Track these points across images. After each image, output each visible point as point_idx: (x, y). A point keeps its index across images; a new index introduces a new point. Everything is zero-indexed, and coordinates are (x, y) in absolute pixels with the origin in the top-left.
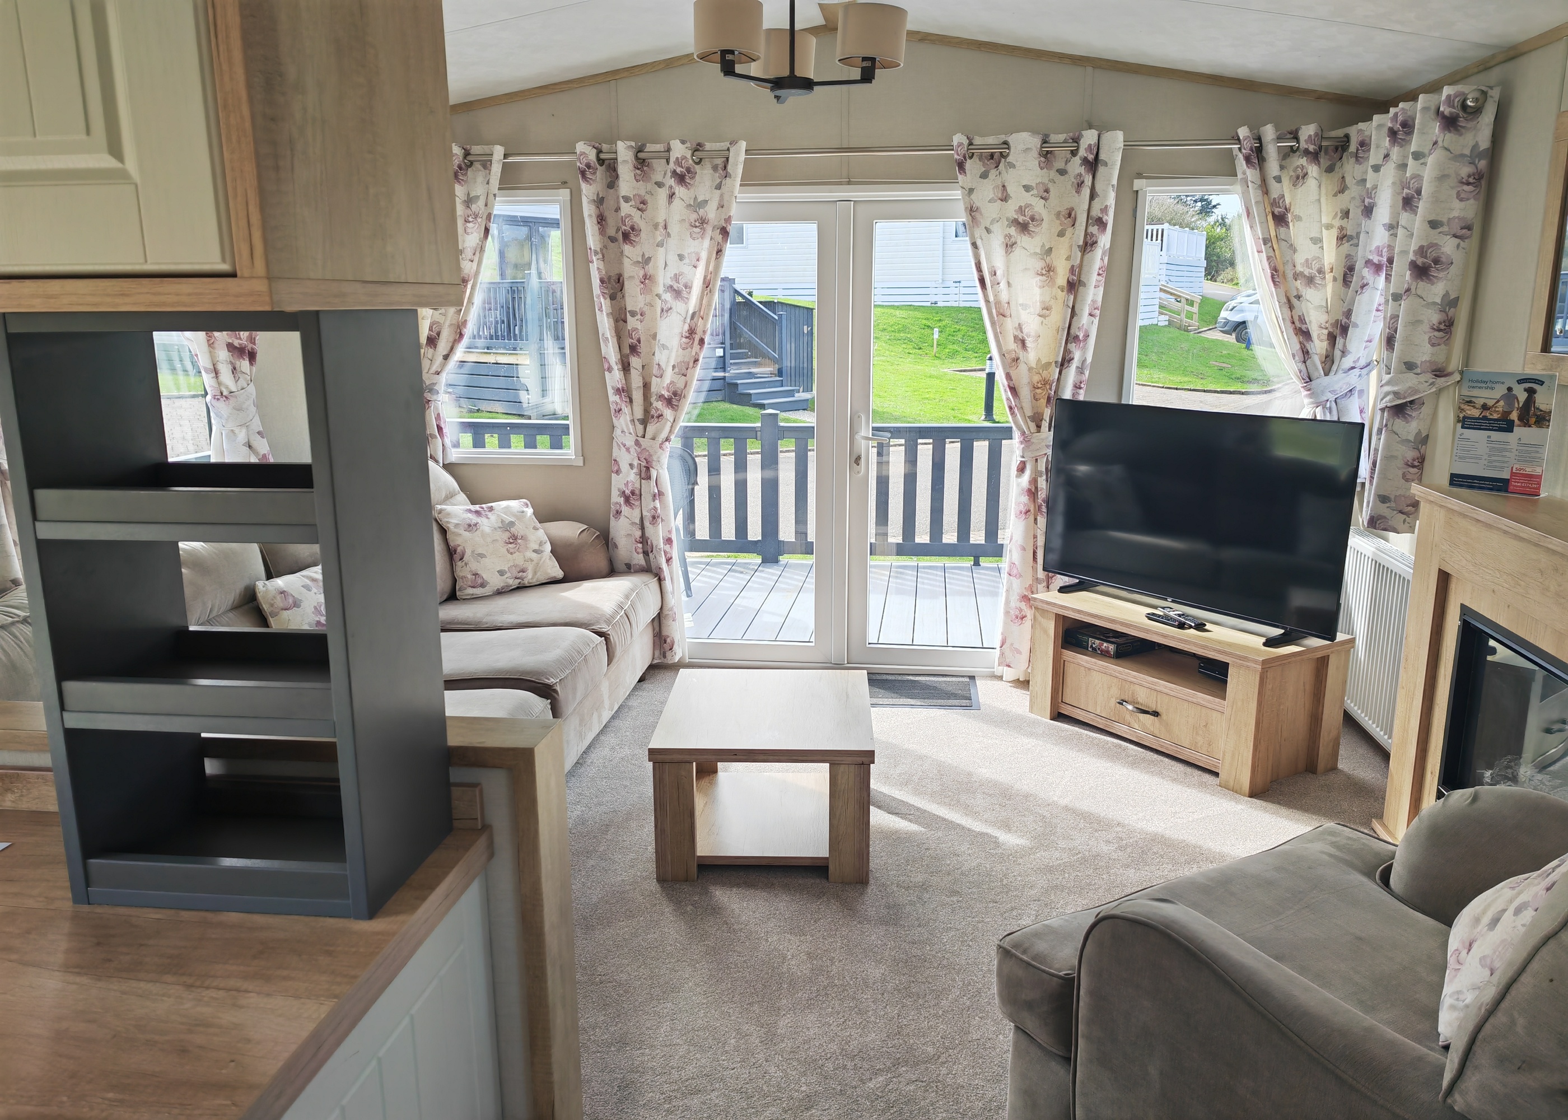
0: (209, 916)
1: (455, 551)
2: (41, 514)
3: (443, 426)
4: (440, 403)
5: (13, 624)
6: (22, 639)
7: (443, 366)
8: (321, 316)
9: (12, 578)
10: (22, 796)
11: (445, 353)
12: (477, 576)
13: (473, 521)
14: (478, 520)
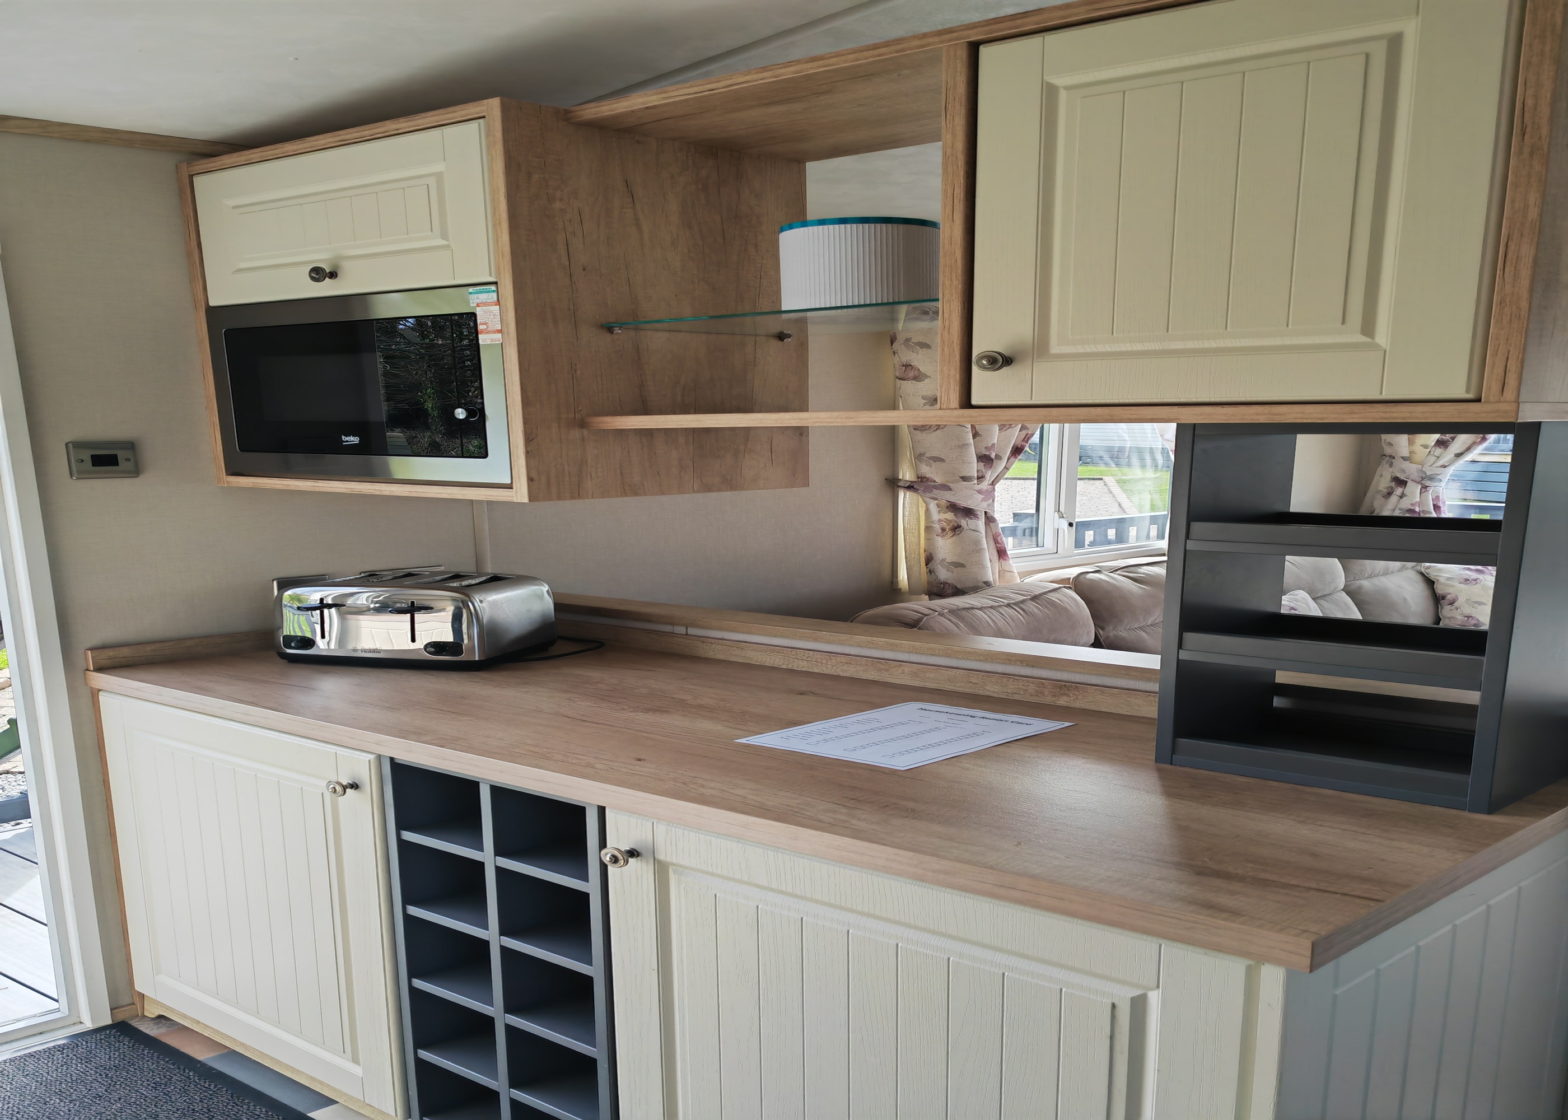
0: (1301, 787)
1: (1444, 598)
2: (1192, 535)
3: (1440, 504)
4: (1442, 488)
5: (1000, 606)
6: (1007, 616)
7: (1451, 463)
8: (1542, 425)
9: (984, 581)
10: (1077, 699)
11: (1459, 452)
12: (1470, 619)
13: (1472, 577)
14: (1480, 576)
